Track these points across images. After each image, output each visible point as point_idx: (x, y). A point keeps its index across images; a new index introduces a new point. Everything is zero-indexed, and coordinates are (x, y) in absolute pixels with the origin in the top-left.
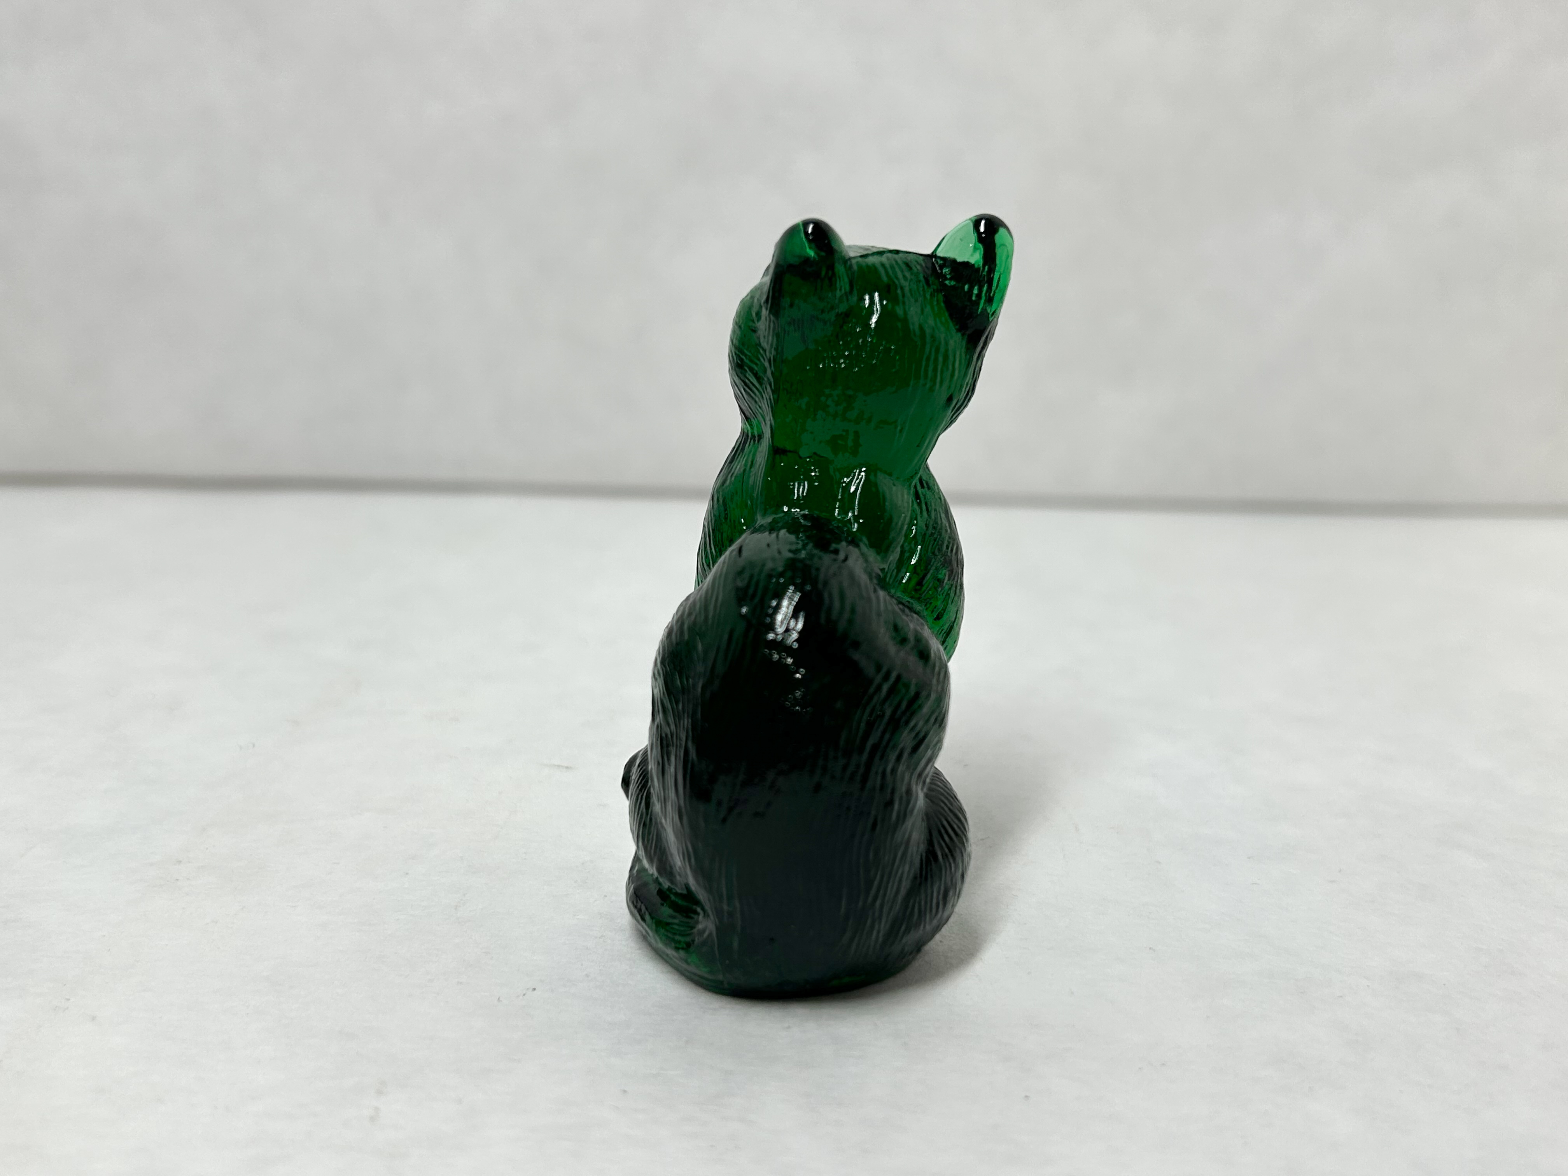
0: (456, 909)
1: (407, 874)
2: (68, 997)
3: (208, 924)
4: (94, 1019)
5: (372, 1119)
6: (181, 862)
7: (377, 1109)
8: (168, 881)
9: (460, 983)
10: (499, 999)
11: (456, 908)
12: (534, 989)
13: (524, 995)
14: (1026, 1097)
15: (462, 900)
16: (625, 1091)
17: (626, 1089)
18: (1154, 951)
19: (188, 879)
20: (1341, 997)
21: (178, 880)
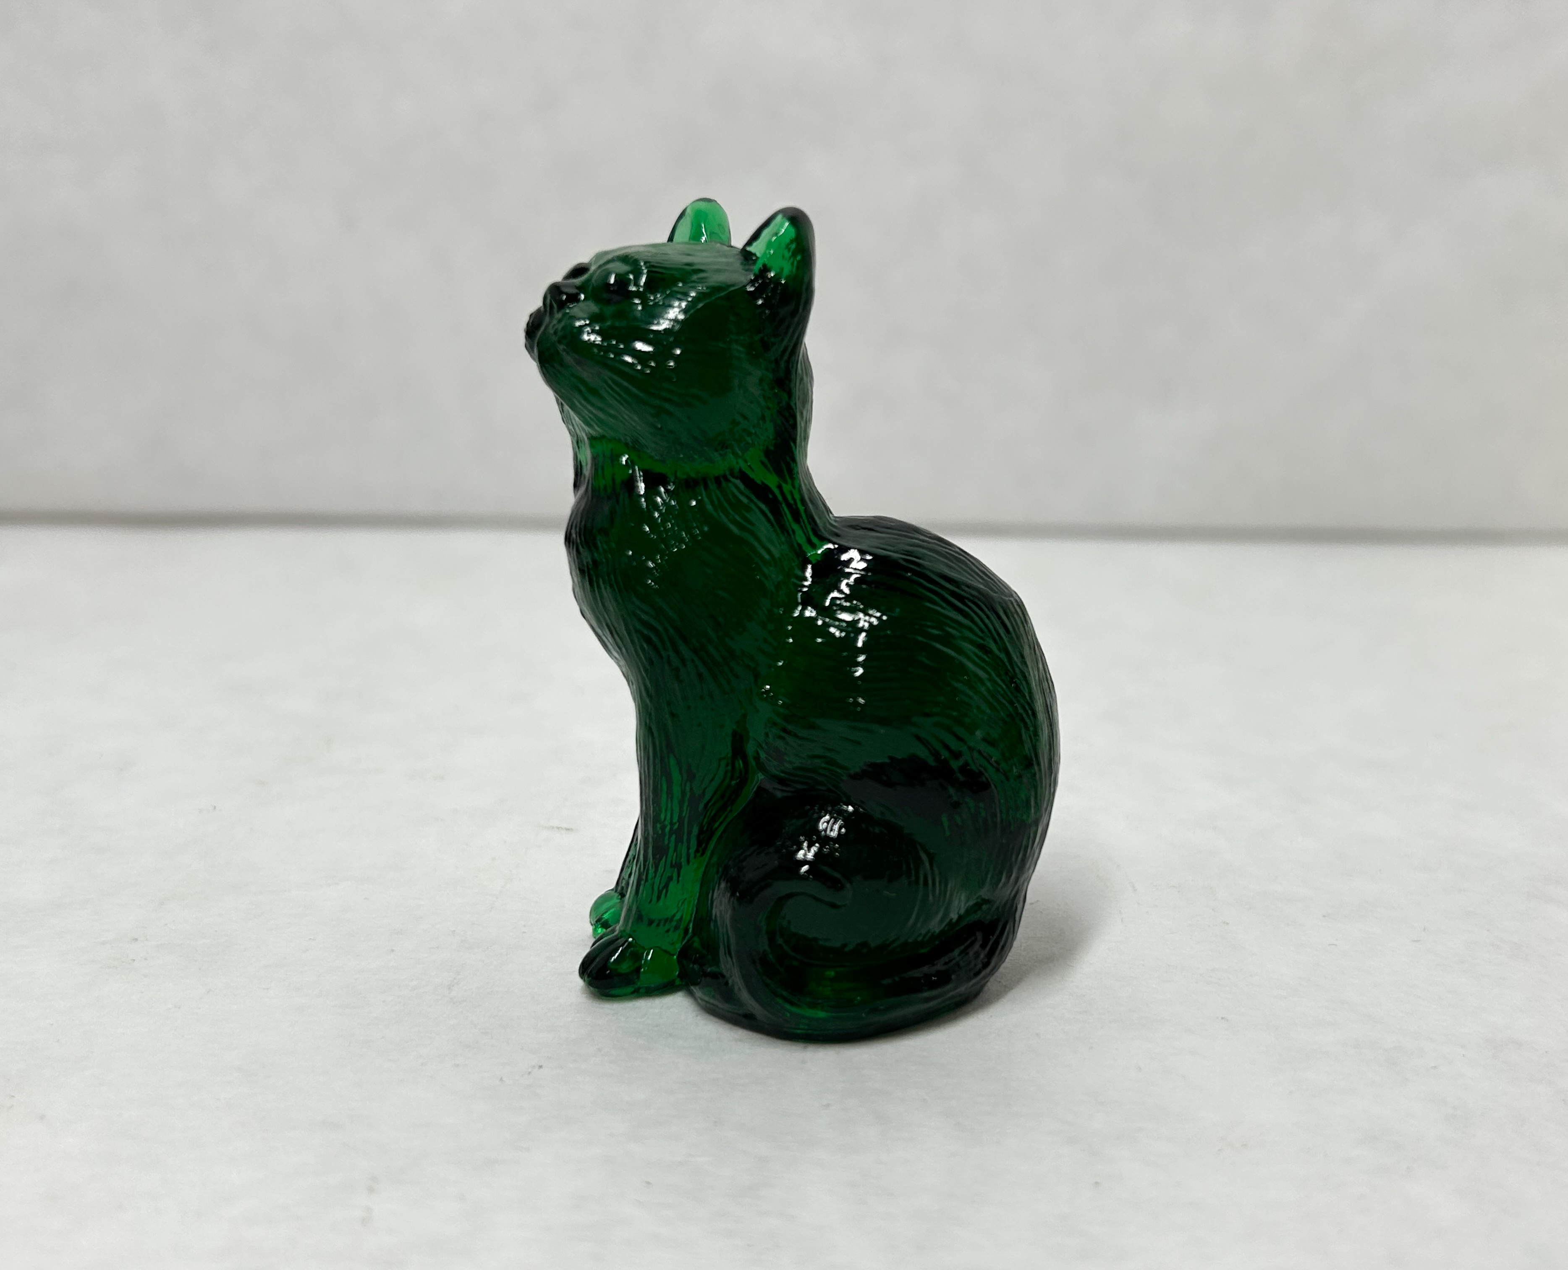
0: (449, 989)
1: (393, 950)
2: (12, 1094)
3: (170, 1009)
4: (42, 1117)
5: (364, 1221)
6: (136, 940)
7: (369, 1209)
8: (123, 962)
9: (456, 1065)
10: (501, 1079)
11: (450, 987)
12: (541, 1067)
13: (530, 1073)
14: (1097, 1183)
15: (455, 979)
16: (648, 1183)
17: (649, 1181)
18: (1227, 1020)
19: (146, 959)
20: (1435, 1067)
21: (134, 960)
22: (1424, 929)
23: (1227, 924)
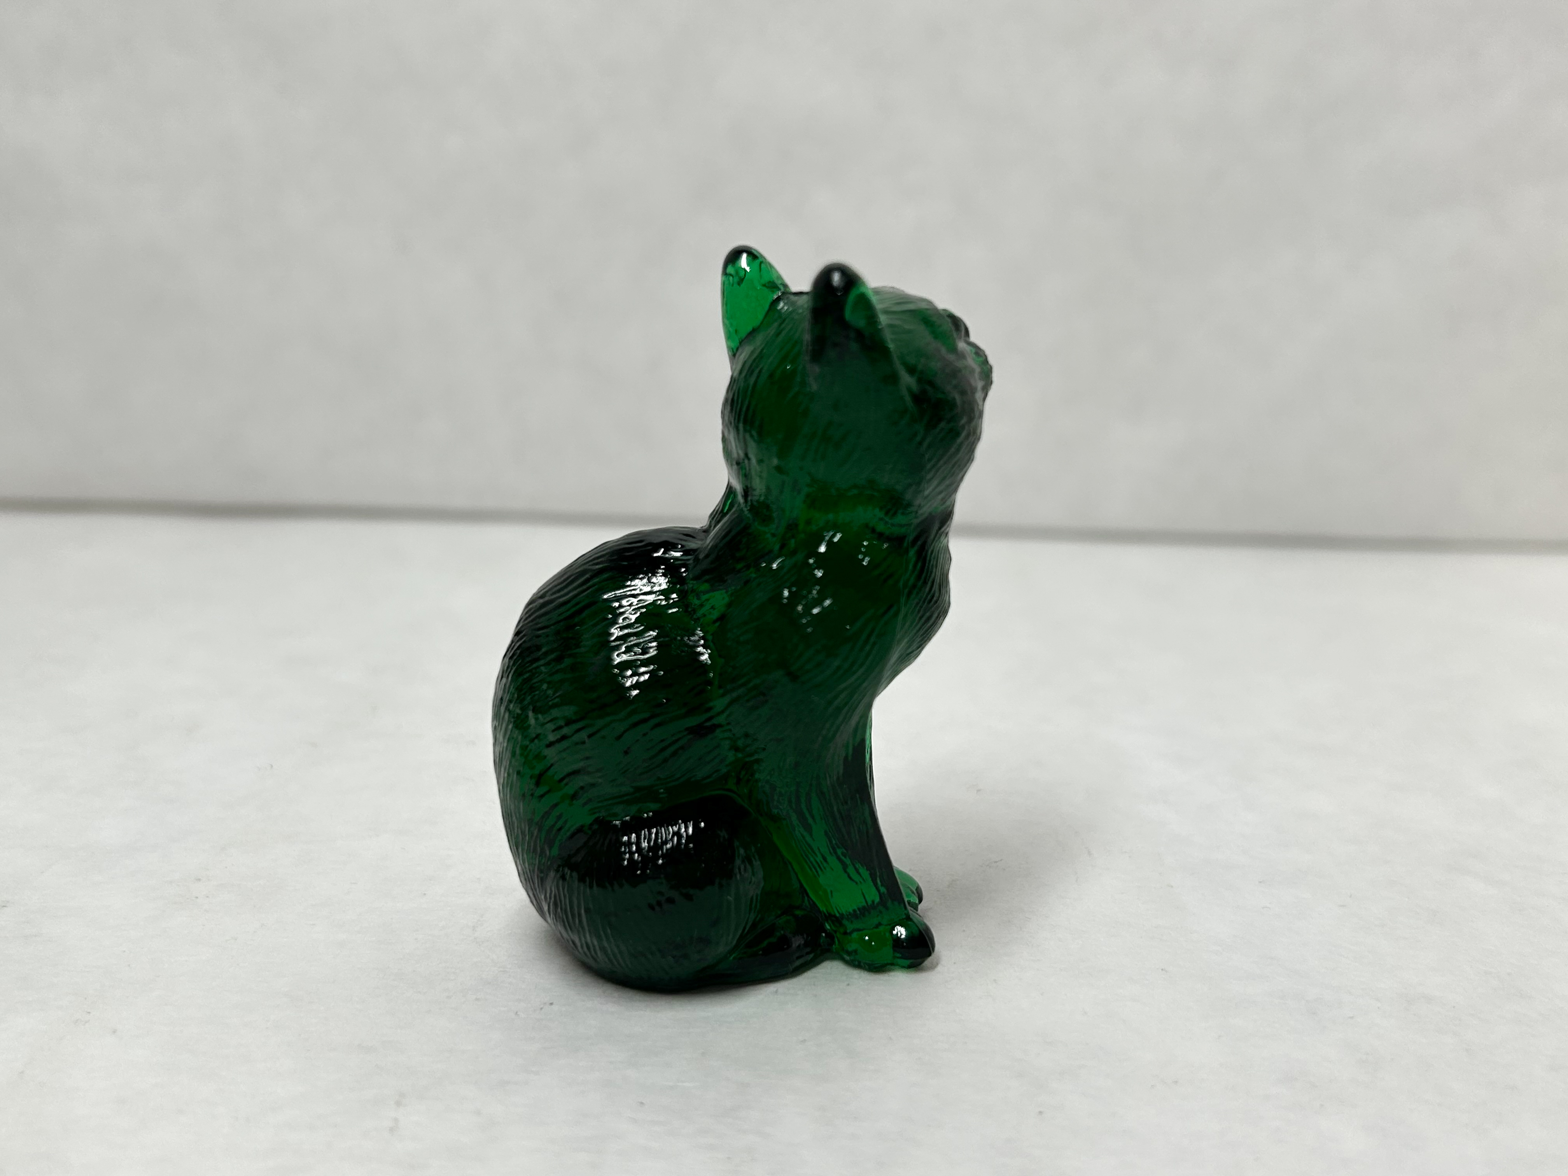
1: (425, 894)
2: (89, 1011)
3: (227, 940)
4: (114, 1032)
5: (392, 1130)
6: (199, 880)
7: (396, 1120)
8: (187, 899)
9: (477, 999)
10: (517, 1012)
11: (474, 928)
12: (551, 1004)
13: (541, 1009)
14: (1041, 1113)
16: (642, 1103)
17: (643, 1101)
18: (1166, 971)
19: (207, 897)
20: (1352, 1018)
21: (197, 897)
22: (1351, 896)
23: (1172, 887)
